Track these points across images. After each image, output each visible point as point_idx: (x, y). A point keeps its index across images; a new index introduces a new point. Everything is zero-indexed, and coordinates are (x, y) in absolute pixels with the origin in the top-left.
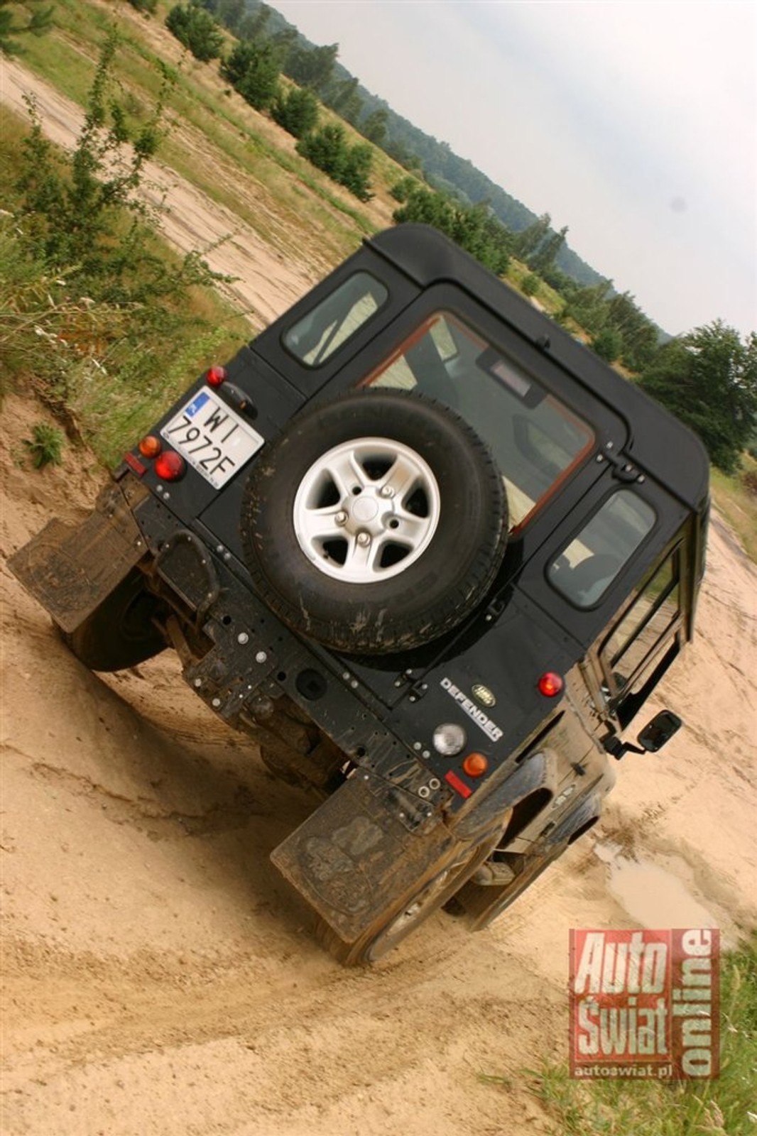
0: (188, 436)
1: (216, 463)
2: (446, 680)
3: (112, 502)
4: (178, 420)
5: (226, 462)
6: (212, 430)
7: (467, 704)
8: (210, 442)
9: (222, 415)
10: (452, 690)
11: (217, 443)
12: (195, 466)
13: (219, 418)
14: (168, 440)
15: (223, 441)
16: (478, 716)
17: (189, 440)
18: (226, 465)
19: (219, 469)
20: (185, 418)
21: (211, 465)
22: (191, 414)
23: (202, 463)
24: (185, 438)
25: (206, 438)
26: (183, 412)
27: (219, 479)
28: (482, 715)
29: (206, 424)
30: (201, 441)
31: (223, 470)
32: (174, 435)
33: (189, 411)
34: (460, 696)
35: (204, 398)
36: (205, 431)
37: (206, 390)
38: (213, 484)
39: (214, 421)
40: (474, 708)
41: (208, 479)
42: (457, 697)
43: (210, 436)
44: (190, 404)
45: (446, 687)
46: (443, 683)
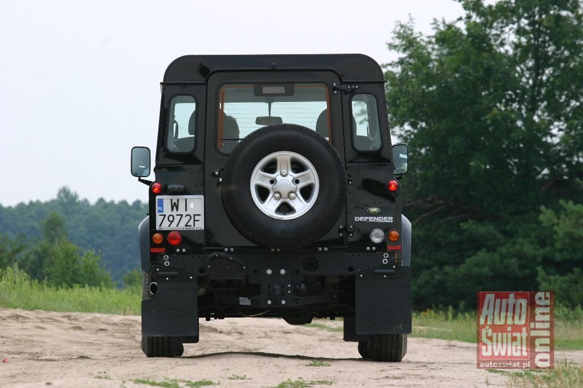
0: (169, 221)
1: (192, 220)
2: (356, 218)
4: (159, 219)
5: (196, 216)
6: (177, 210)
7: (371, 219)
8: (182, 215)
9: (175, 201)
10: (361, 219)
11: (185, 213)
12: (185, 229)
13: (175, 203)
14: (163, 230)
15: (186, 210)
16: (379, 219)
17: (172, 222)
18: (197, 218)
19: (196, 222)
20: (160, 215)
21: (191, 223)
22: (162, 212)
23: (186, 225)
24: (169, 223)
25: (177, 215)
26: (157, 214)
27: (200, 225)
28: (380, 218)
29: (172, 210)
30: (177, 219)
31: (198, 220)
32: (162, 226)
33: (159, 211)
34: (366, 218)
35: (161, 201)
36: (175, 213)
37: (158, 197)
38: (199, 229)
39: (175, 206)
40: (375, 218)
41: (196, 229)
42: (365, 220)
43: (179, 213)
44: (157, 208)
45: (359, 220)
46: (356, 220)
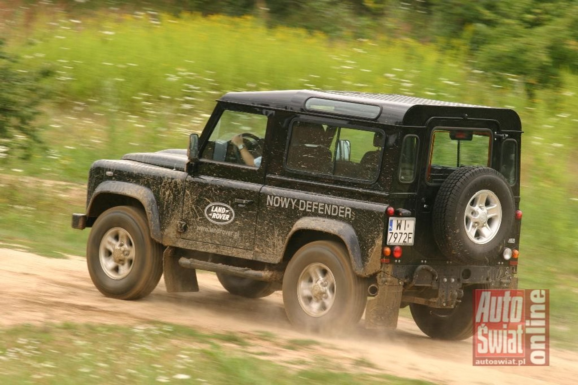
0: (395, 238)
1: (407, 237)
3: (384, 279)
4: (389, 236)
5: (410, 234)
6: (400, 229)
8: (402, 233)
11: (404, 232)
12: (403, 245)
13: (399, 223)
14: (391, 244)
15: (405, 229)
17: (396, 238)
18: (410, 236)
20: (390, 233)
21: (407, 240)
22: (392, 230)
23: (404, 242)
24: (395, 239)
25: (400, 233)
26: (389, 232)
27: (411, 241)
29: (397, 229)
30: (399, 235)
31: (410, 238)
32: (390, 242)
33: (390, 230)
35: (392, 221)
36: (398, 231)
37: (391, 218)
38: (411, 245)
39: (399, 226)
41: (409, 244)
43: (401, 231)
44: (389, 227)
